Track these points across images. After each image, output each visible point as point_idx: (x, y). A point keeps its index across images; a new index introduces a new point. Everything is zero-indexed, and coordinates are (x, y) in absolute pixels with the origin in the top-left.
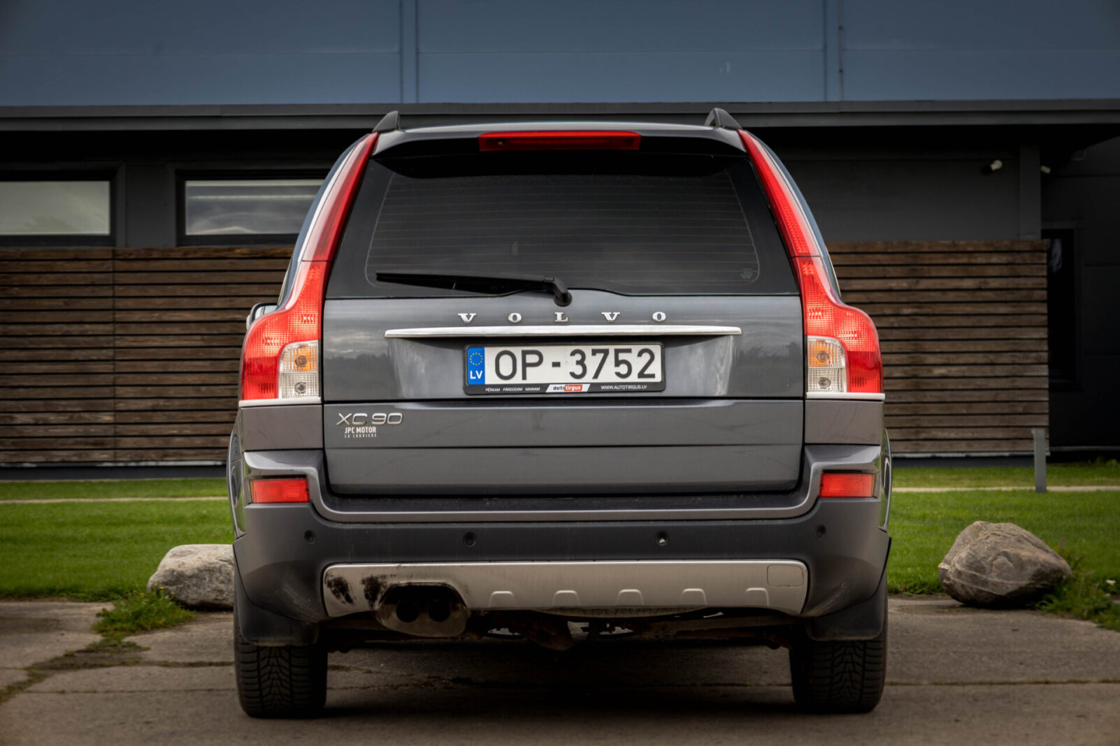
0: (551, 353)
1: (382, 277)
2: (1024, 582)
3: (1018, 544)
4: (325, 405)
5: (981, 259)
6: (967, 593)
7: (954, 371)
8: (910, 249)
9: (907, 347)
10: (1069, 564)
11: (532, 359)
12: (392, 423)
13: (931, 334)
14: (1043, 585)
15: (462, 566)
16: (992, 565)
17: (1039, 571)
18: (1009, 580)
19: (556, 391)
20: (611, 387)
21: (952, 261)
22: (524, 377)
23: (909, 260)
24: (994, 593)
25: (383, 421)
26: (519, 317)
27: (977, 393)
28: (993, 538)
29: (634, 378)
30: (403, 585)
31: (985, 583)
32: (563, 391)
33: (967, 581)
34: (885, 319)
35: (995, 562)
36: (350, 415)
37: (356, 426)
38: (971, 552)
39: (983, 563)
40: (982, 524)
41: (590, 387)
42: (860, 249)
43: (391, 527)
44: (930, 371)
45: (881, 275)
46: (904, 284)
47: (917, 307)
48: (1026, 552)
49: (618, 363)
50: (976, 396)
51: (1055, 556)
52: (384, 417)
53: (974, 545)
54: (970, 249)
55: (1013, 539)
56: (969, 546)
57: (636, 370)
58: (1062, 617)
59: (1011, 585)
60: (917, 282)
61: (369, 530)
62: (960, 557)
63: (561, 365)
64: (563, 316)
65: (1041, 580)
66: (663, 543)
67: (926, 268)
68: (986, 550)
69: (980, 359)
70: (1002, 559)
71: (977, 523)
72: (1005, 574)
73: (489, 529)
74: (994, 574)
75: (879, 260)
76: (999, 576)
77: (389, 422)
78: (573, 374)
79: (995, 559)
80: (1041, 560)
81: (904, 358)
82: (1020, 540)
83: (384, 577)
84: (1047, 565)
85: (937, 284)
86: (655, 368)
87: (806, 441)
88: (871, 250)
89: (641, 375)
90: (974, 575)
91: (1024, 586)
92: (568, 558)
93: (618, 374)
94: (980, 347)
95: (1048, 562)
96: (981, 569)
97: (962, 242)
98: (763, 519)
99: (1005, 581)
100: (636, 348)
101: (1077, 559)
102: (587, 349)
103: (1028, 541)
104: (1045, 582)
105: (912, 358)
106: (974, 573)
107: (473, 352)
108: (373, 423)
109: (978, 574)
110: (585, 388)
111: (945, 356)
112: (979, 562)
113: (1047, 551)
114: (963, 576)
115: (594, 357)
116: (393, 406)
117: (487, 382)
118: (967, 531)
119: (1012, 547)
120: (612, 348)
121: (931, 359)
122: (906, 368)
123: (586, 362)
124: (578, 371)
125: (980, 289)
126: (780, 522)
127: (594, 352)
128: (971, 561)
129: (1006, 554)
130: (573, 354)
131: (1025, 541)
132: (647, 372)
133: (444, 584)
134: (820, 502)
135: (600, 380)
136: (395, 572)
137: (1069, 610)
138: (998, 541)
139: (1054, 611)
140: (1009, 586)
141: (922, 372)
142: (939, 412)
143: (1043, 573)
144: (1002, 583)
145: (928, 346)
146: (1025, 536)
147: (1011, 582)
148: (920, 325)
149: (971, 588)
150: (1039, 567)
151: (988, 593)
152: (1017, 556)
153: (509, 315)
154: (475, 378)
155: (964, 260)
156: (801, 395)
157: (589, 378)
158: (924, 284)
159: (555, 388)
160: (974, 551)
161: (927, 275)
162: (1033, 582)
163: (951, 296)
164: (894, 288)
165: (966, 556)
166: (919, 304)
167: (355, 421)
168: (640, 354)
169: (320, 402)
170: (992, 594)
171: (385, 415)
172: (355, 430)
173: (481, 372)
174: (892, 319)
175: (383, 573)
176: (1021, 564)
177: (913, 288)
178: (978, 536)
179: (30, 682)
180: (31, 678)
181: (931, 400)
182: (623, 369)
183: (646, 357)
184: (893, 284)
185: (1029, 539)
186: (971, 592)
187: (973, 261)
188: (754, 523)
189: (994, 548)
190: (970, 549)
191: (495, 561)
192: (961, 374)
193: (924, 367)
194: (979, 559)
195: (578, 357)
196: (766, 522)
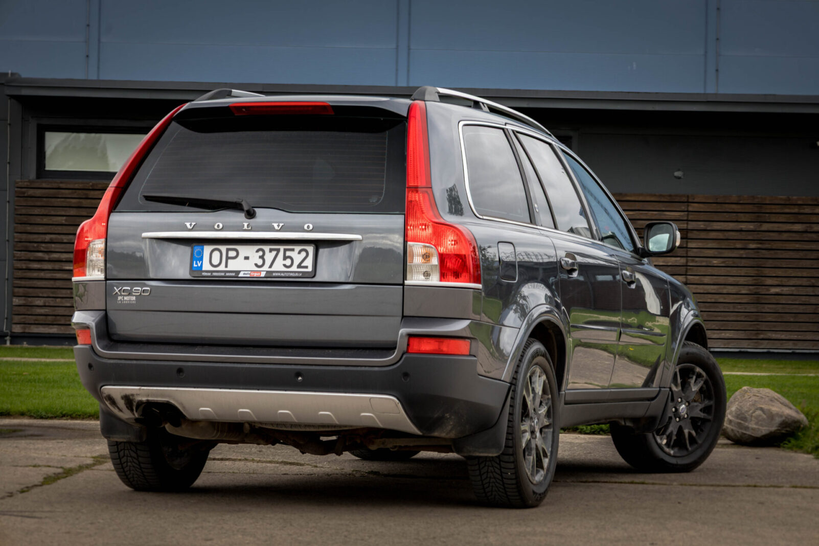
0: (244, 250)
1: (148, 198)
2: (773, 429)
3: (770, 403)
4: (108, 282)
5: (807, 210)
6: (735, 435)
7: (786, 290)
8: (756, 201)
9: (751, 272)
10: (807, 418)
11: (232, 254)
12: (144, 294)
13: (770, 263)
14: (787, 431)
15: (177, 390)
16: (752, 416)
17: (784, 421)
18: (763, 427)
19: (245, 276)
20: (279, 274)
21: (787, 211)
22: (226, 266)
23: (756, 210)
24: (753, 435)
25: (139, 292)
26: (221, 226)
27: (801, 307)
28: (754, 398)
29: (294, 268)
30: (145, 401)
31: (747, 428)
32: (249, 276)
33: (735, 426)
34: (736, 251)
35: (754, 414)
36: (120, 288)
37: (124, 296)
38: (739, 407)
39: (746, 415)
40: (748, 389)
41: (266, 273)
42: (719, 201)
43: (135, 362)
44: (768, 290)
45: (735, 220)
46: (751, 226)
47: (761, 243)
48: (776, 408)
49: (285, 258)
50: (801, 309)
51: (797, 412)
52: (139, 290)
53: (741, 402)
54: (799, 202)
55: (767, 399)
56: (737, 403)
57: (296, 263)
58: (796, 452)
59: (764, 430)
60: (761, 225)
61: (122, 364)
62: (731, 411)
63: (250, 258)
64: (248, 226)
65: (786, 427)
66: (300, 380)
67: (767, 215)
68: (748, 406)
69: (805, 282)
70: (759, 412)
71: (745, 388)
72: (760, 423)
73: (191, 366)
74: (753, 422)
75: (734, 209)
76: (757, 424)
77: (142, 293)
78: (256, 265)
79: (754, 412)
80: (785, 413)
81: (749, 280)
82: (772, 400)
83: (133, 395)
84: (789, 417)
85: (775, 227)
86: (309, 262)
87: (405, 314)
88: (727, 201)
89: (299, 266)
90: (740, 423)
91: (773, 431)
92: (241, 387)
93: (285, 266)
94: (805, 273)
95: (790, 416)
96: (745, 419)
97: (795, 197)
98: (365, 366)
99: (761, 428)
100: (297, 248)
101: (813, 414)
102: (267, 248)
103: (778, 401)
104: (788, 429)
105: (755, 280)
106: (740, 421)
107: (197, 249)
108: (134, 294)
109: (742, 422)
110: (263, 274)
111: (780, 279)
112: (743, 414)
113: (791, 408)
114: (733, 424)
115: (271, 253)
116: (145, 284)
117: (204, 269)
118: (737, 393)
119: (766, 404)
120: (282, 248)
121: (769, 281)
122: (751, 287)
123: (265, 257)
124: (260, 262)
125: (806, 232)
126: (376, 369)
127: (271, 250)
128: (738, 413)
129: (762, 409)
130: (257, 251)
131: (776, 401)
132: (303, 265)
133: (168, 401)
134: (404, 356)
135: (273, 269)
136: (138, 392)
137: (801, 448)
138: (757, 400)
139: (791, 449)
140: (763, 431)
141: (762, 290)
142: (774, 320)
143: (787, 422)
144: (758, 429)
145: (767, 272)
146: (776, 397)
147: (764, 428)
148: (761, 256)
149: (738, 432)
150: (784, 418)
151: (749, 435)
152: (769, 410)
153: (215, 224)
154: (196, 266)
155: (796, 210)
156: (401, 282)
157: (266, 268)
158: (765, 227)
159: (244, 274)
160: (740, 406)
161: (768, 221)
162: (779, 428)
163: (785, 236)
164: (743, 229)
165: (735, 410)
166: (760, 241)
167: (123, 292)
168: (299, 253)
169: (104, 279)
170: (751, 436)
171: (140, 289)
172: (123, 298)
173: (201, 262)
174: (742, 252)
175: (132, 393)
176: (771, 416)
177: (758, 230)
178: (744, 396)
179: (94, 465)
180: (95, 462)
181: (768, 311)
182: (288, 262)
183: (303, 254)
184: (743, 226)
185: (779, 399)
186: (737, 434)
187: (802, 211)
188: (359, 369)
189: (753, 405)
190: (738, 405)
191: (198, 387)
192: (791, 293)
193: (763, 287)
194: (743, 412)
195: (261, 253)
196: (367, 369)
